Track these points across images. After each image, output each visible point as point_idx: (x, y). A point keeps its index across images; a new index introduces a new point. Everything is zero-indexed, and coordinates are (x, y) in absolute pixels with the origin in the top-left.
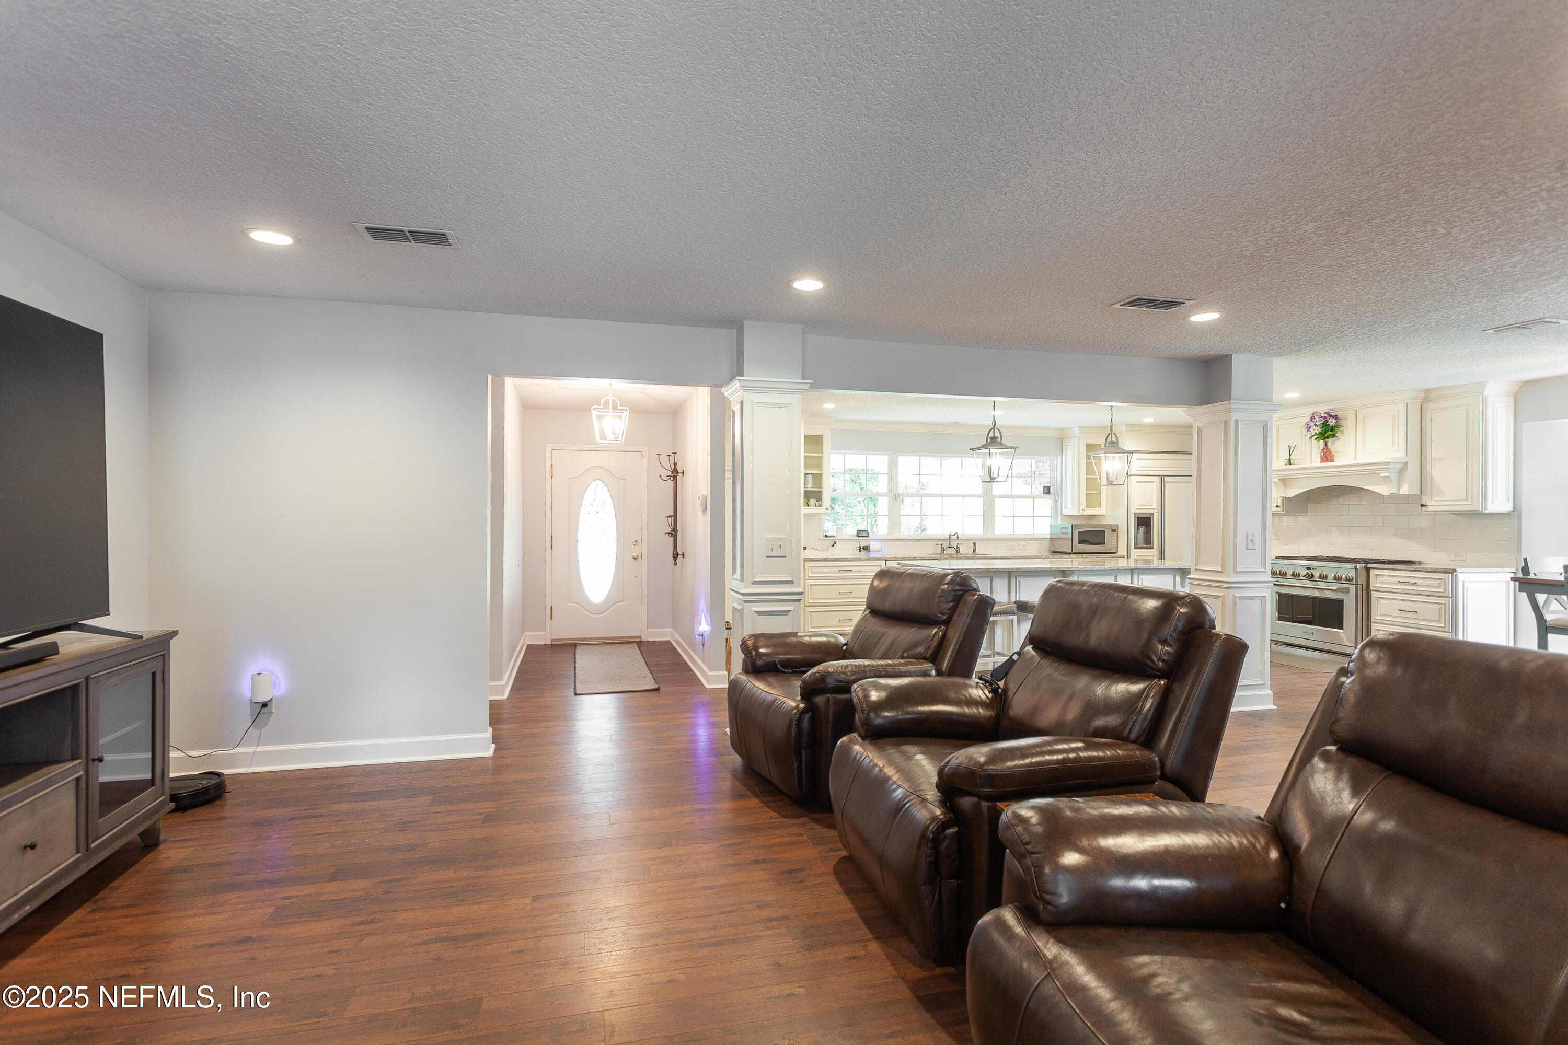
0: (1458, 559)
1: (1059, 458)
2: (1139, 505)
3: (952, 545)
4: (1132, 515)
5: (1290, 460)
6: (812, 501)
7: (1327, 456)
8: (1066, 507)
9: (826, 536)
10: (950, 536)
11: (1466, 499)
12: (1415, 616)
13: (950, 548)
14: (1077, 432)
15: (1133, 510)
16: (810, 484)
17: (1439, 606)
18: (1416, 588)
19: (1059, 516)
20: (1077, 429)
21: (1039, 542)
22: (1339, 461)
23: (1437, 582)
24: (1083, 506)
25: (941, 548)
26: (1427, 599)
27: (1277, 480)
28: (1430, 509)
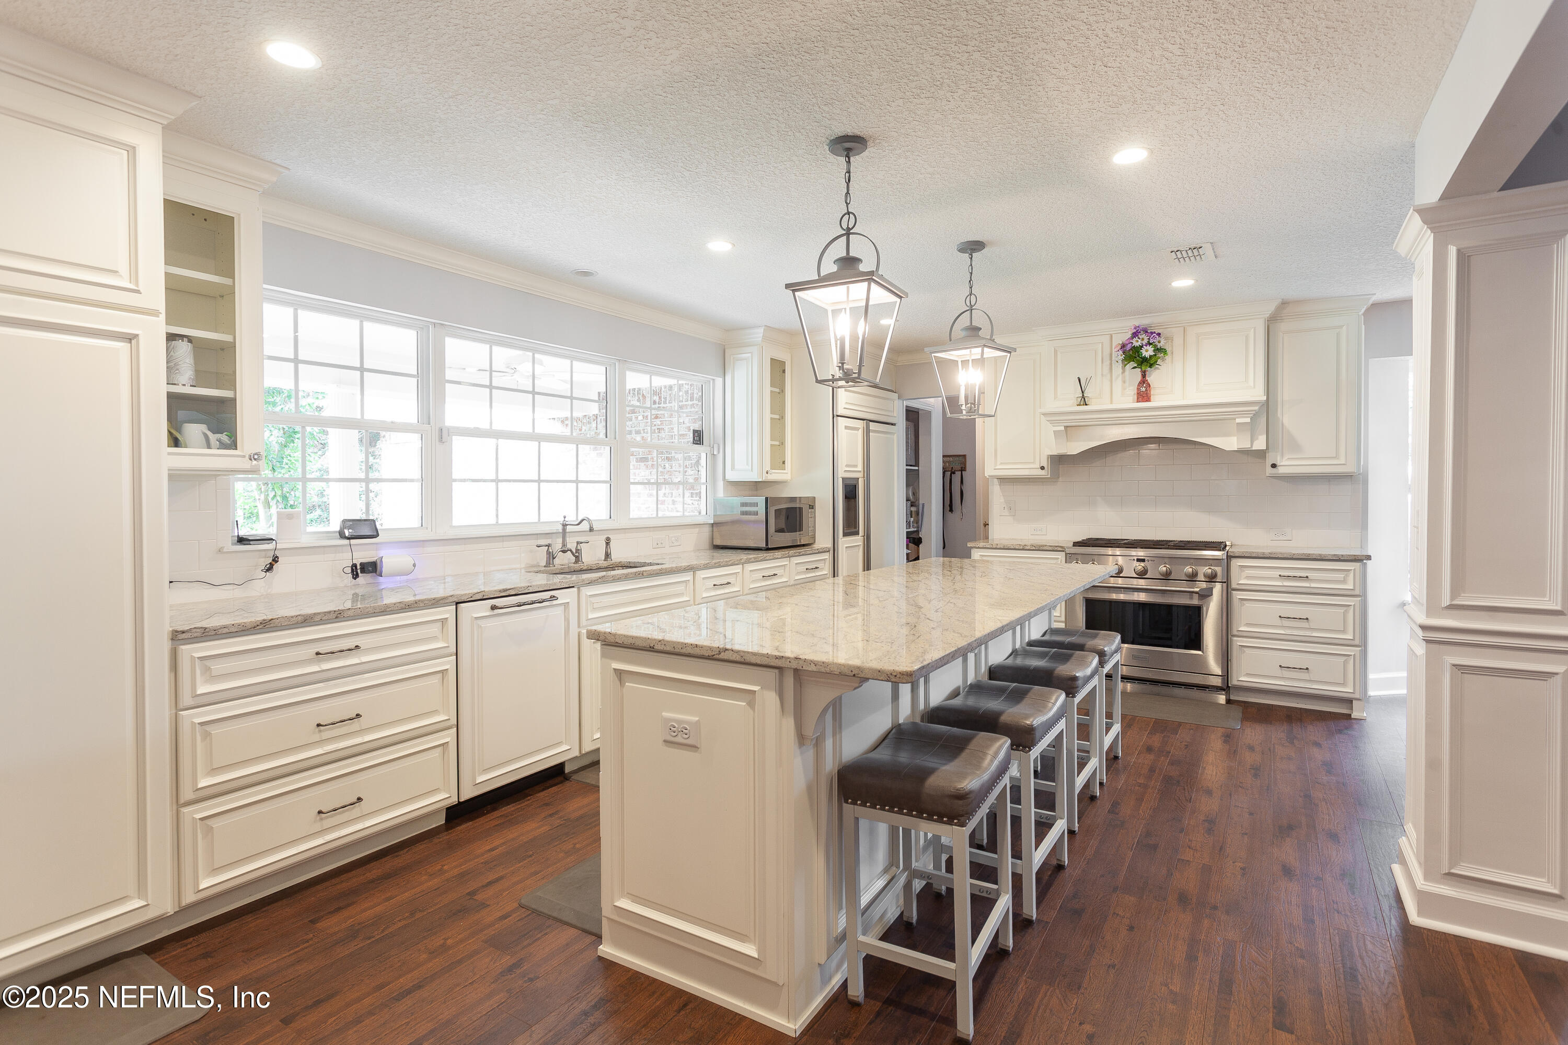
0: (1281, 537)
1: (719, 381)
2: (847, 466)
3: (569, 546)
4: (840, 480)
5: (1083, 397)
6: (194, 431)
7: (1144, 395)
8: (733, 468)
9: (241, 540)
10: (564, 525)
11: (1336, 457)
12: (1304, 624)
13: (564, 552)
14: (758, 334)
15: (841, 474)
16: (186, 374)
17: (1342, 610)
18: (1307, 585)
19: (720, 484)
20: (761, 330)
21: (696, 530)
22: (1158, 400)
23: (1340, 576)
24: (767, 467)
25: (548, 553)
26: (1318, 599)
27: (1063, 428)
28: (1281, 470)
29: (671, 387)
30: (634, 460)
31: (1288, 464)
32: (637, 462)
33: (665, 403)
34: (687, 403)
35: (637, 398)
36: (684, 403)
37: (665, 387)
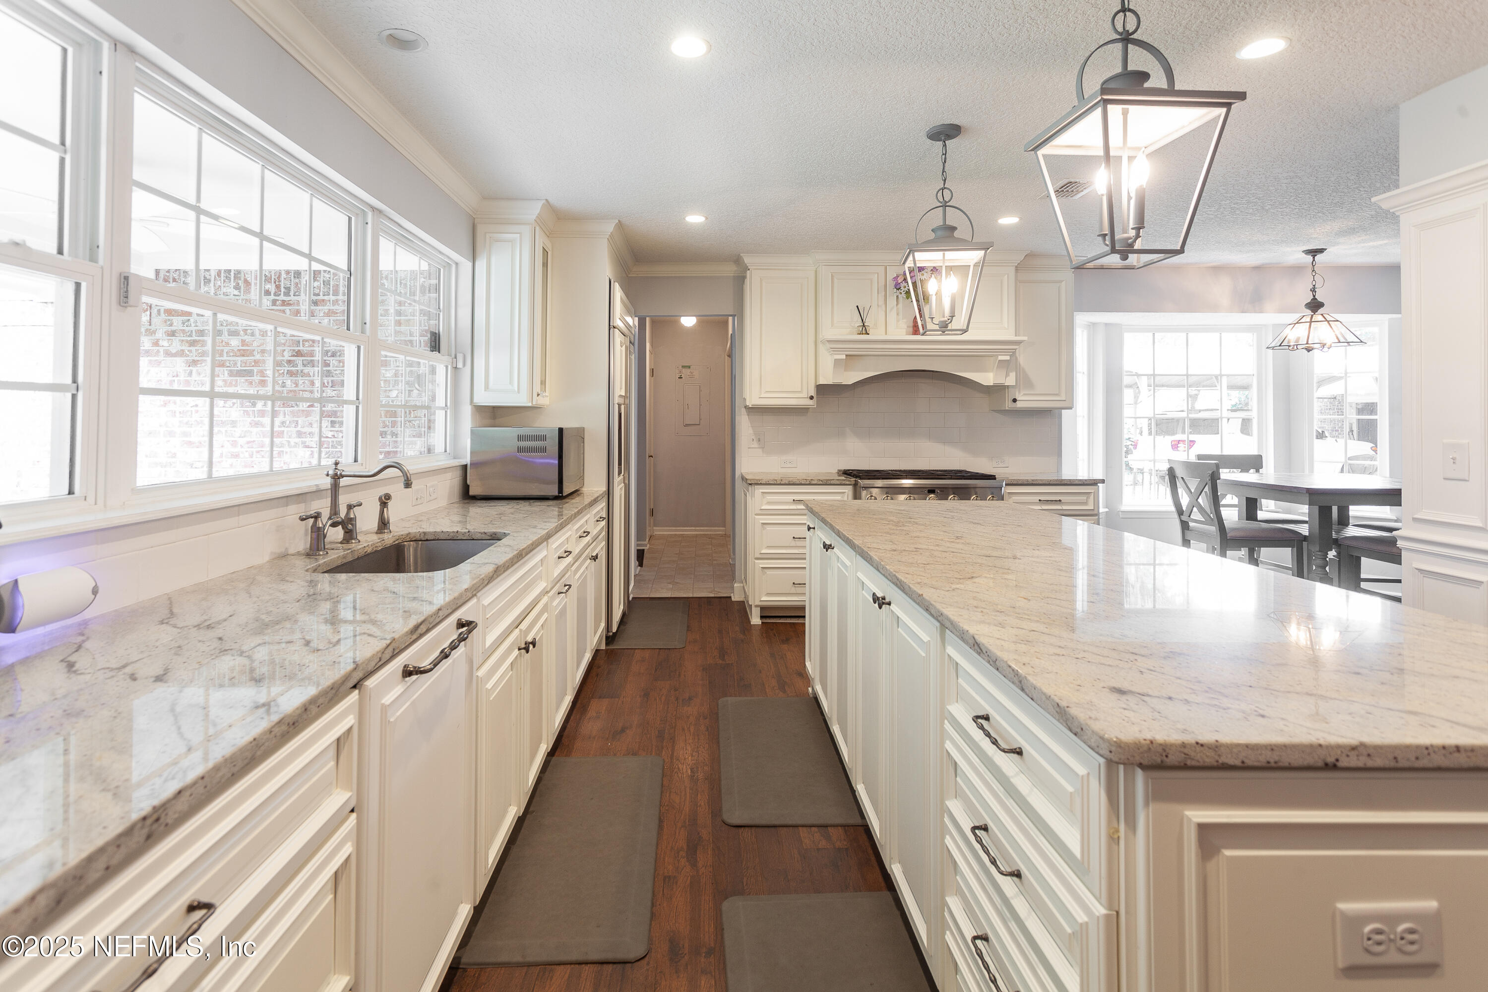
1: (467, 266)
2: (620, 389)
4: (616, 407)
5: (864, 325)
8: (486, 388)
13: (335, 525)
15: (617, 398)
19: (466, 410)
21: (450, 476)
23: (1083, 498)
25: (315, 529)
27: (844, 357)
28: (1019, 405)
29: (298, 274)
30: (226, 373)
31: (1025, 400)
32: (230, 376)
33: (287, 294)
34: (326, 298)
35: (233, 284)
36: (321, 297)
37: (288, 272)
